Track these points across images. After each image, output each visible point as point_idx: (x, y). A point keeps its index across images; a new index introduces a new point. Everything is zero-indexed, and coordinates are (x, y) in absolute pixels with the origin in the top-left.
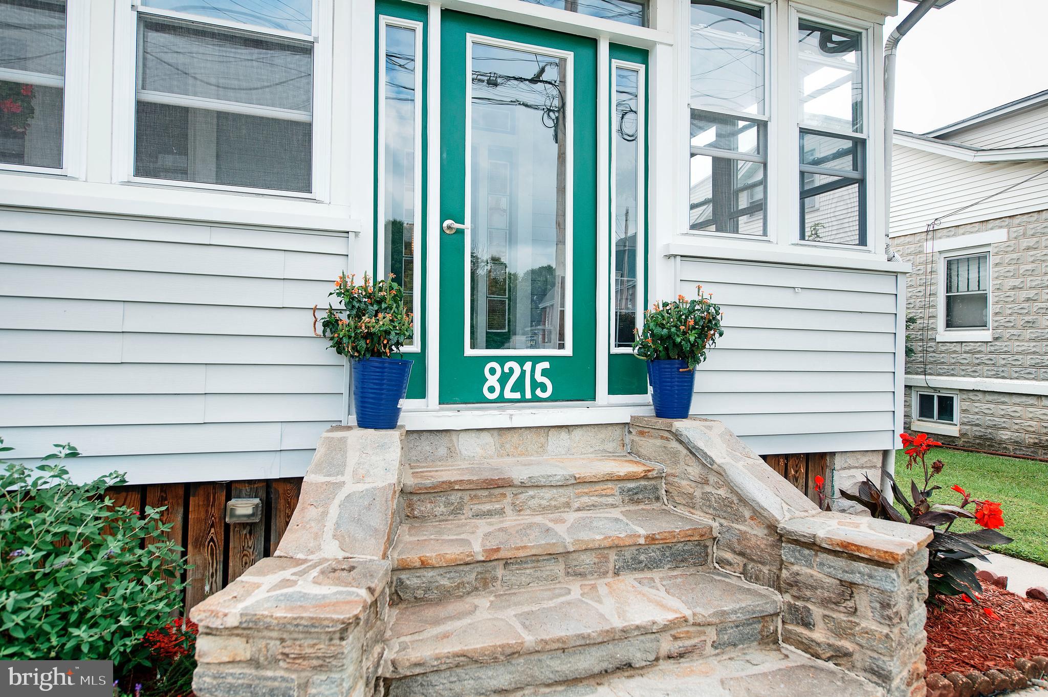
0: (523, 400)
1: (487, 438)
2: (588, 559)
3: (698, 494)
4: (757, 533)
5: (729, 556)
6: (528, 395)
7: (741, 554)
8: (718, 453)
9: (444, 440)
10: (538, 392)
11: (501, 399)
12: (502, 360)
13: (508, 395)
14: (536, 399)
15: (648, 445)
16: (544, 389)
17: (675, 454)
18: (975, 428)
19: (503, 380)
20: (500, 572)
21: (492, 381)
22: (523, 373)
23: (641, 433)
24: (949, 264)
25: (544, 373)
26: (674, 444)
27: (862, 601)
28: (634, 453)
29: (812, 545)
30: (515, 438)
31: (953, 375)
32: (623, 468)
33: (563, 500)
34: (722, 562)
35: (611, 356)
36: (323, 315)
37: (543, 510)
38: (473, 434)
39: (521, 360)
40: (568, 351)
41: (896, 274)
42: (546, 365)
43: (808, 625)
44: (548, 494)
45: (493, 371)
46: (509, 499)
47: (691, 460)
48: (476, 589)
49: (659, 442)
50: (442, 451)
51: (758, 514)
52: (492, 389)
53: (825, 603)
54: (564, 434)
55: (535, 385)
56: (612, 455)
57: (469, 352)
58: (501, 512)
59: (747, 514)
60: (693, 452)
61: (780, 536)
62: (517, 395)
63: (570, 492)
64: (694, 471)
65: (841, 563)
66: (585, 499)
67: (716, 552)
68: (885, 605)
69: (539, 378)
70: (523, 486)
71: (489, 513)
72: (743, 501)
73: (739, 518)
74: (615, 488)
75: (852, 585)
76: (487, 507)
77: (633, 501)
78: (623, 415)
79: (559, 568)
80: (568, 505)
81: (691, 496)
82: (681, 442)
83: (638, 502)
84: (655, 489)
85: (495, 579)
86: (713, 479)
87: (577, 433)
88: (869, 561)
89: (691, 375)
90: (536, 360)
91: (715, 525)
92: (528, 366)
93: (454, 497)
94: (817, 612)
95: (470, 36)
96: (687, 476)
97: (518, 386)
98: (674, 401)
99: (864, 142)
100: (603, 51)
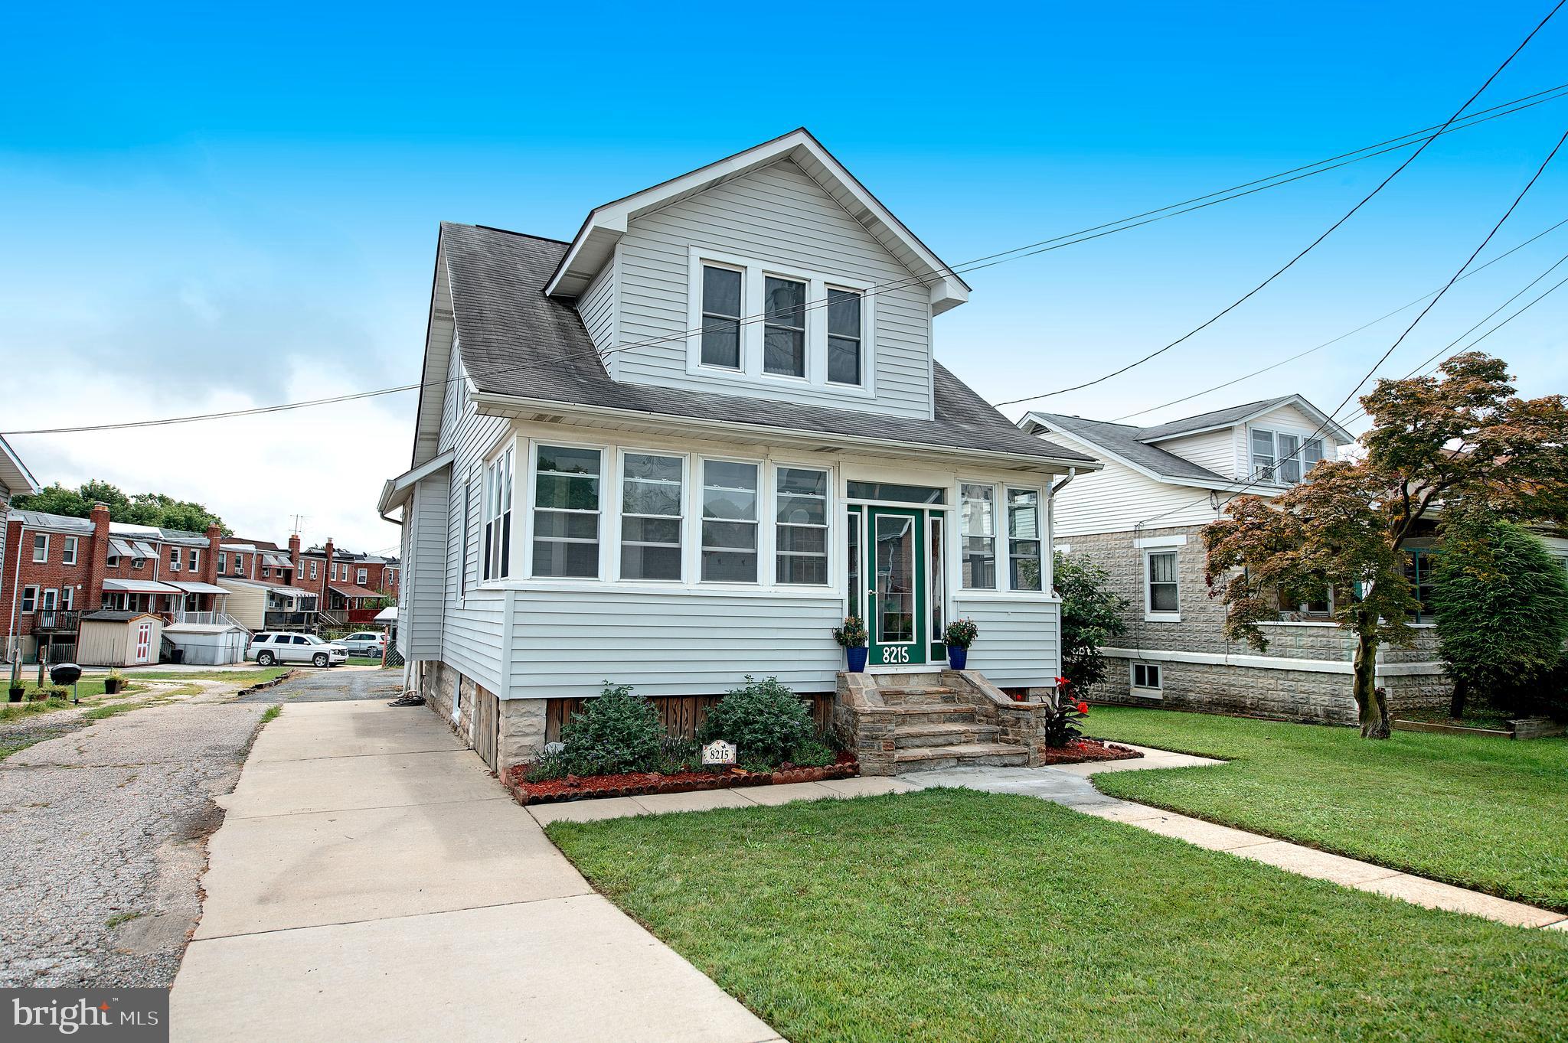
0: (898, 663)
1: (888, 678)
2: (935, 716)
3: (970, 697)
4: (990, 708)
5: (982, 718)
6: (900, 661)
7: (986, 716)
8: (977, 682)
10: (903, 659)
11: (890, 663)
12: (890, 646)
13: (892, 661)
14: (903, 663)
15: (949, 681)
16: (906, 659)
17: (961, 683)
18: (1173, 692)
19: (890, 655)
21: (886, 655)
22: (898, 652)
23: (946, 676)
24: (1152, 557)
25: (905, 651)
26: (960, 679)
27: (1022, 723)
28: (943, 684)
29: (1007, 708)
30: (898, 678)
31: (1157, 649)
32: (942, 689)
33: (922, 699)
34: (980, 721)
35: (932, 644)
36: (835, 631)
38: (883, 676)
39: (897, 646)
40: (914, 642)
41: (1056, 604)
42: (906, 648)
43: (1007, 735)
44: (916, 697)
45: (886, 651)
46: (903, 699)
47: (967, 685)
49: (954, 679)
50: (883, 682)
51: (991, 701)
52: (886, 659)
53: (1011, 726)
54: (916, 677)
55: (902, 656)
56: (934, 685)
57: (878, 643)
58: (901, 703)
59: (987, 702)
60: (968, 681)
61: (998, 707)
62: (895, 661)
63: (923, 697)
64: (968, 689)
65: (1016, 712)
66: (928, 700)
67: (977, 718)
68: (1028, 723)
69: (904, 654)
70: (908, 694)
72: (986, 697)
73: (985, 704)
74: (937, 696)
75: (1019, 718)
76: (896, 701)
77: (945, 702)
78: (938, 669)
79: (926, 719)
80: (923, 702)
81: (968, 698)
82: (963, 678)
83: (948, 702)
84: (953, 697)
86: (975, 691)
87: (921, 676)
88: (1023, 710)
89: (966, 652)
90: (902, 646)
91: (977, 707)
92: (899, 649)
94: (1009, 729)
95: (877, 515)
96: (965, 691)
97: (896, 657)
98: (959, 663)
99: (1039, 541)
100: (927, 514)
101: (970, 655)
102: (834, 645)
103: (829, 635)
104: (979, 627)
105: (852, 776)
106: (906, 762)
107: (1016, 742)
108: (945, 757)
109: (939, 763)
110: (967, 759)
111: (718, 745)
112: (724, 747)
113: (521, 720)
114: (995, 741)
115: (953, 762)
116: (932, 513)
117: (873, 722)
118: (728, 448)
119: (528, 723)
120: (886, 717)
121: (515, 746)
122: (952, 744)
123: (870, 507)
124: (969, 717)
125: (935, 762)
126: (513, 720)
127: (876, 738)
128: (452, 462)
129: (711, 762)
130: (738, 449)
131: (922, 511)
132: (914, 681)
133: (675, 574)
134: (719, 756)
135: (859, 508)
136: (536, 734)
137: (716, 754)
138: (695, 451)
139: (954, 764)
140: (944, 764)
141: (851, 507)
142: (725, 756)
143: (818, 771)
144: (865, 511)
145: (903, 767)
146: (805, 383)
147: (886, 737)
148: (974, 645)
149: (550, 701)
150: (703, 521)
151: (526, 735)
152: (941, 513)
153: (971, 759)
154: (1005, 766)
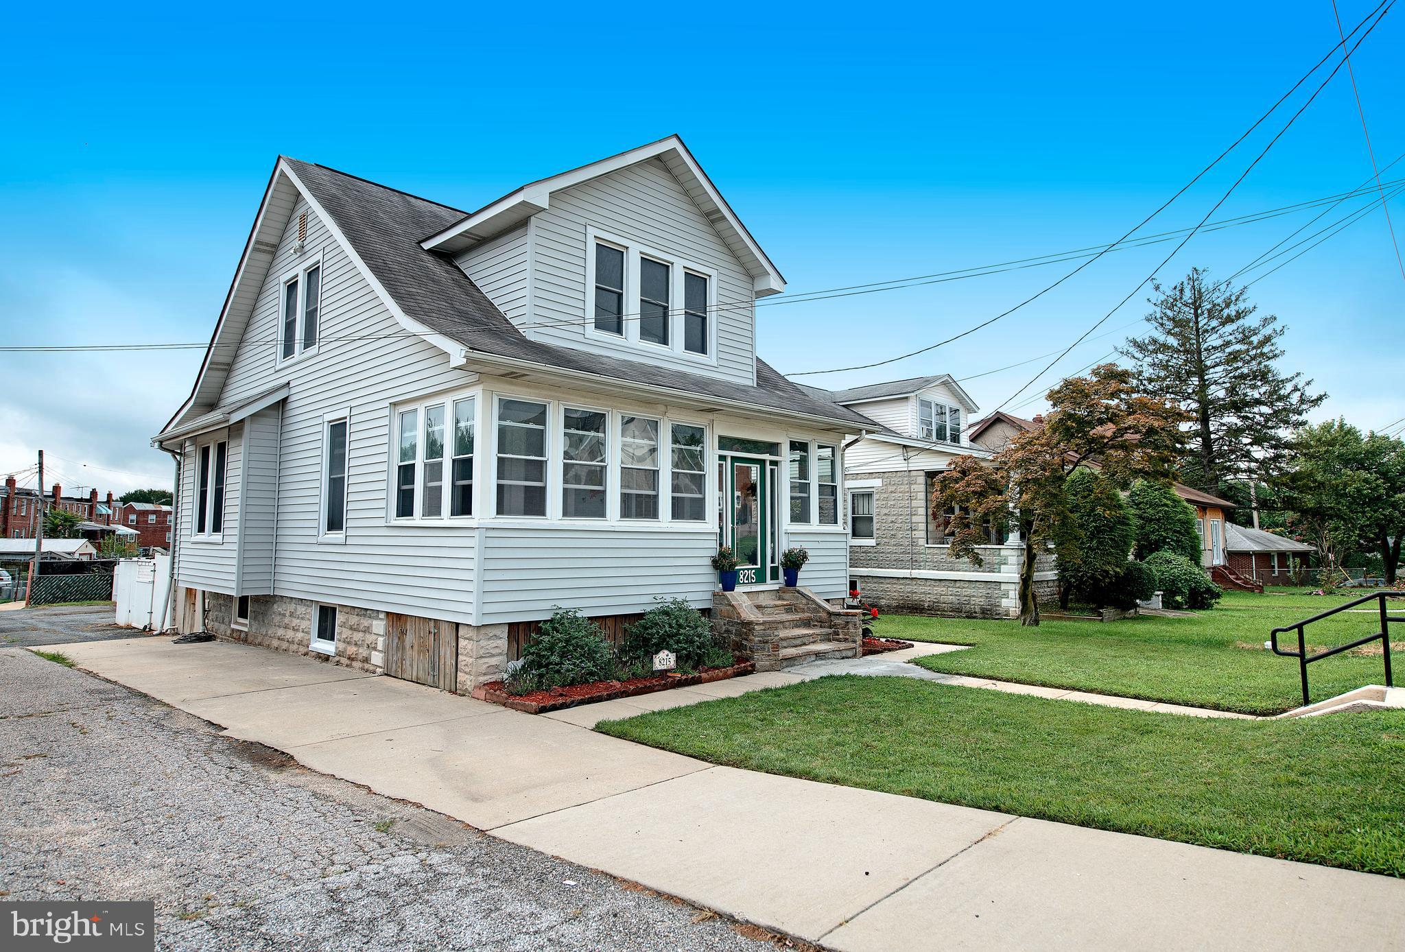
0: (749, 583)
2: (787, 623)
3: (806, 608)
4: (824, 615)
5: (816, 623)
6: (750, 581)
7: (820, 622)
8: (809, 594)
10: (752, 580)
11: (744, 583)
12: (744, 570)
13: (745, 581)
14: (752, 583)
15: (787, 596)
16: (754, 579)
17: (797, 597)
19: (744, 577)
21: (741, 577)
22: (749, 574)
23: (783, 592)
24: (853, 496)
26: (797, 594)
27: (850, 626)
28: (780, 598)
29: (839, 614)
31: (856, 567)
32: (781, 602)
34: (814, 626)
35: (771, 567)
36: (711, 558)
39: (748, 569)
40: (759, 566)
41: (846, 534)
42: (754, 571)
43: (838, 635)
44: (769, 609)
45: (741, 573)
47: (803, 598)
49: (791, 594)
51: (823, 609)
52: (741, 579)
53: (842, 628)
54: (762, 594)
55: (751, 577)
56: (776, 599)
59: (821, 611)
60: (803, 595)
61: (830, 614)
62: (747, 582)
64: (804, 601)
67: (812, 623)
69: (753, 576)
72: (819, 606)
73: (819, 612)
74: (782, 608)
75: (848, 622)
78: (776, 587)
79: (784, 626)
81: (804, 609)
82: (799, 593)
83: (788, 612)
84: (792, 608)
86: (810, 602)
87: (766, 593)
89: (798, 573)
91: (812, 615)
94: (840, 631)
95: (737, 464)
96: (801, 603)
97: (747, 579)
98: (791, 581)
99: (836, 486)
100: (768, 463)
101: (800, 575)
102: (710, 570)
103: (708, 562)
104: (809, 553)
105: (751, 672)
106: (786, 659)
107: (846, 640)
108: (808, 654)
110: (821, 654)
111: (664, 654)
112: (667, 655)
113: (489, 643)
114: (829, 640)
115: (813, 657)
116: (771, 462)
117: (764, 630)
118: (639, 406)
119: (494, 645)
120: (774, 625)
121: (485, 666)
122: (805, 644)
123: (732, 457)
124: (807, 623)
125: (804, 657)
126: (483, 643)
127: (767, 642)
128: (286, 398)
129: (660, 668)
130: (646, 407)
131: (764, 461)
132: (762, 596)
133: (600, 512)
134: (665, 663)
135: (725, 458)
136: (500, 654)
137: (662, 662)
138: (615, 407)
139: (814, 659)
140: (809, 659)
141: (721, 458)
142: (668, 663)
143: (730, 670)
144: (729, 460)
145: (785, 664)
146: (668, 350)
147: (774, 641)
148: (804, 567)
149: (510, 625)
150: (622, 468)
151: (493, 656)
152: (776, 463)
154: (845, 657)
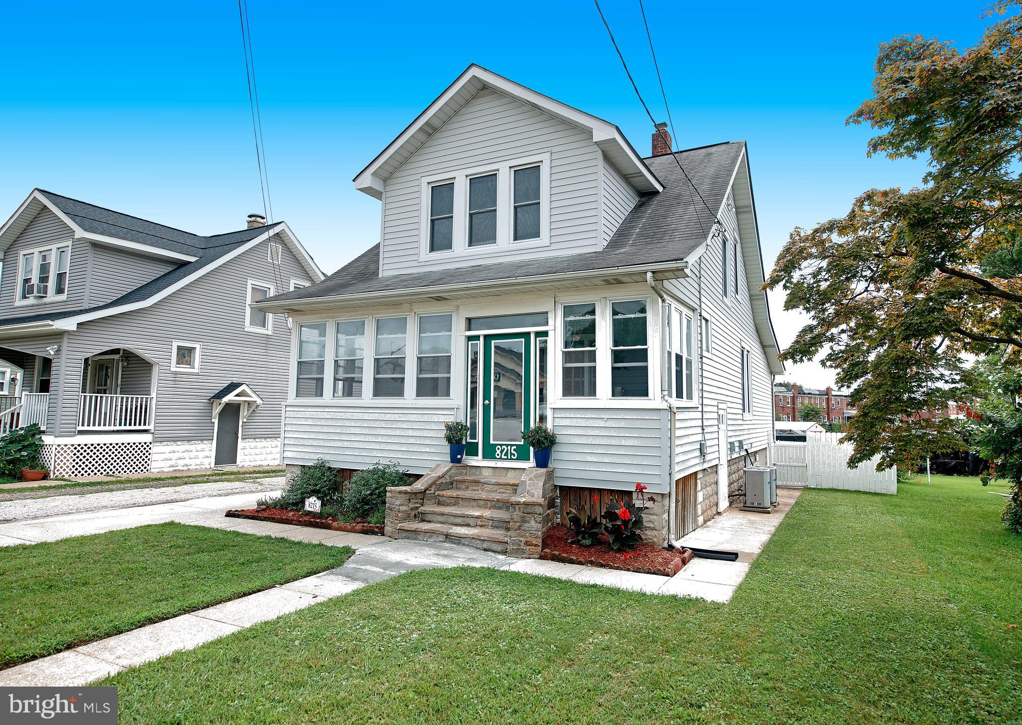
0: (507, 459)
1: (490, 470)
2: (482, 502)
6: (509, 458)
9: (478, 469)
10: (512, 457)
11: (501, 458)
12: (501, 445)
13: (503, 457)
14: (511, 459)
16: (514, 456)
19: (502, 452)
20: (461, 502)
21: (498, 452)
22: (508, 449)
25: (514, 450)
30: (498, 471)
33: (495, 489)
37: (489, 491)
38: (487, 468)
39: (507, 445)
40: (522, 443)
42: (515, 447)
45: (498, 449)
48: (455, 505)
50: (478, 473)
52: (498, 455)
54: (513, 471)
55: (511, 454)
57: (491, 442)
58: (478, 490)
62: (506, 457)
63: (496, 487)
66: (501, 490)
69: (513, 452)
71: (475, 490)
79: (474, 504)
80: (496, 491)
85: (459, 503)
87: (517, 471)
90: (512, 445)
92: (509, 447)
93: (467, 484)
95: (493, 342)
97: (506, 454)
98: (541, 462)
100: (532, 336)
106: (405, 530)
108: (434, 533)
109: (430, 537)
110: (454, 538)
114: (508, 529)
115: (441, 538)
116: (538, 334)
118: (388, 309)
123: (485, 336)
125: (428, 535)
127: (392, 509)
130: (393, 308)
131: (529, 333)
135: (477, 338)
138: (371, 314)
139: (443, 540)
140: (436, 538)
141: (470, 338)
144: (482, 339)
145: (404, 534)
146: (496, 247)
147: (396, 509)
150: (375, 359)
152: (546, 334)
153: (457, 538)
154: (485, 550)
